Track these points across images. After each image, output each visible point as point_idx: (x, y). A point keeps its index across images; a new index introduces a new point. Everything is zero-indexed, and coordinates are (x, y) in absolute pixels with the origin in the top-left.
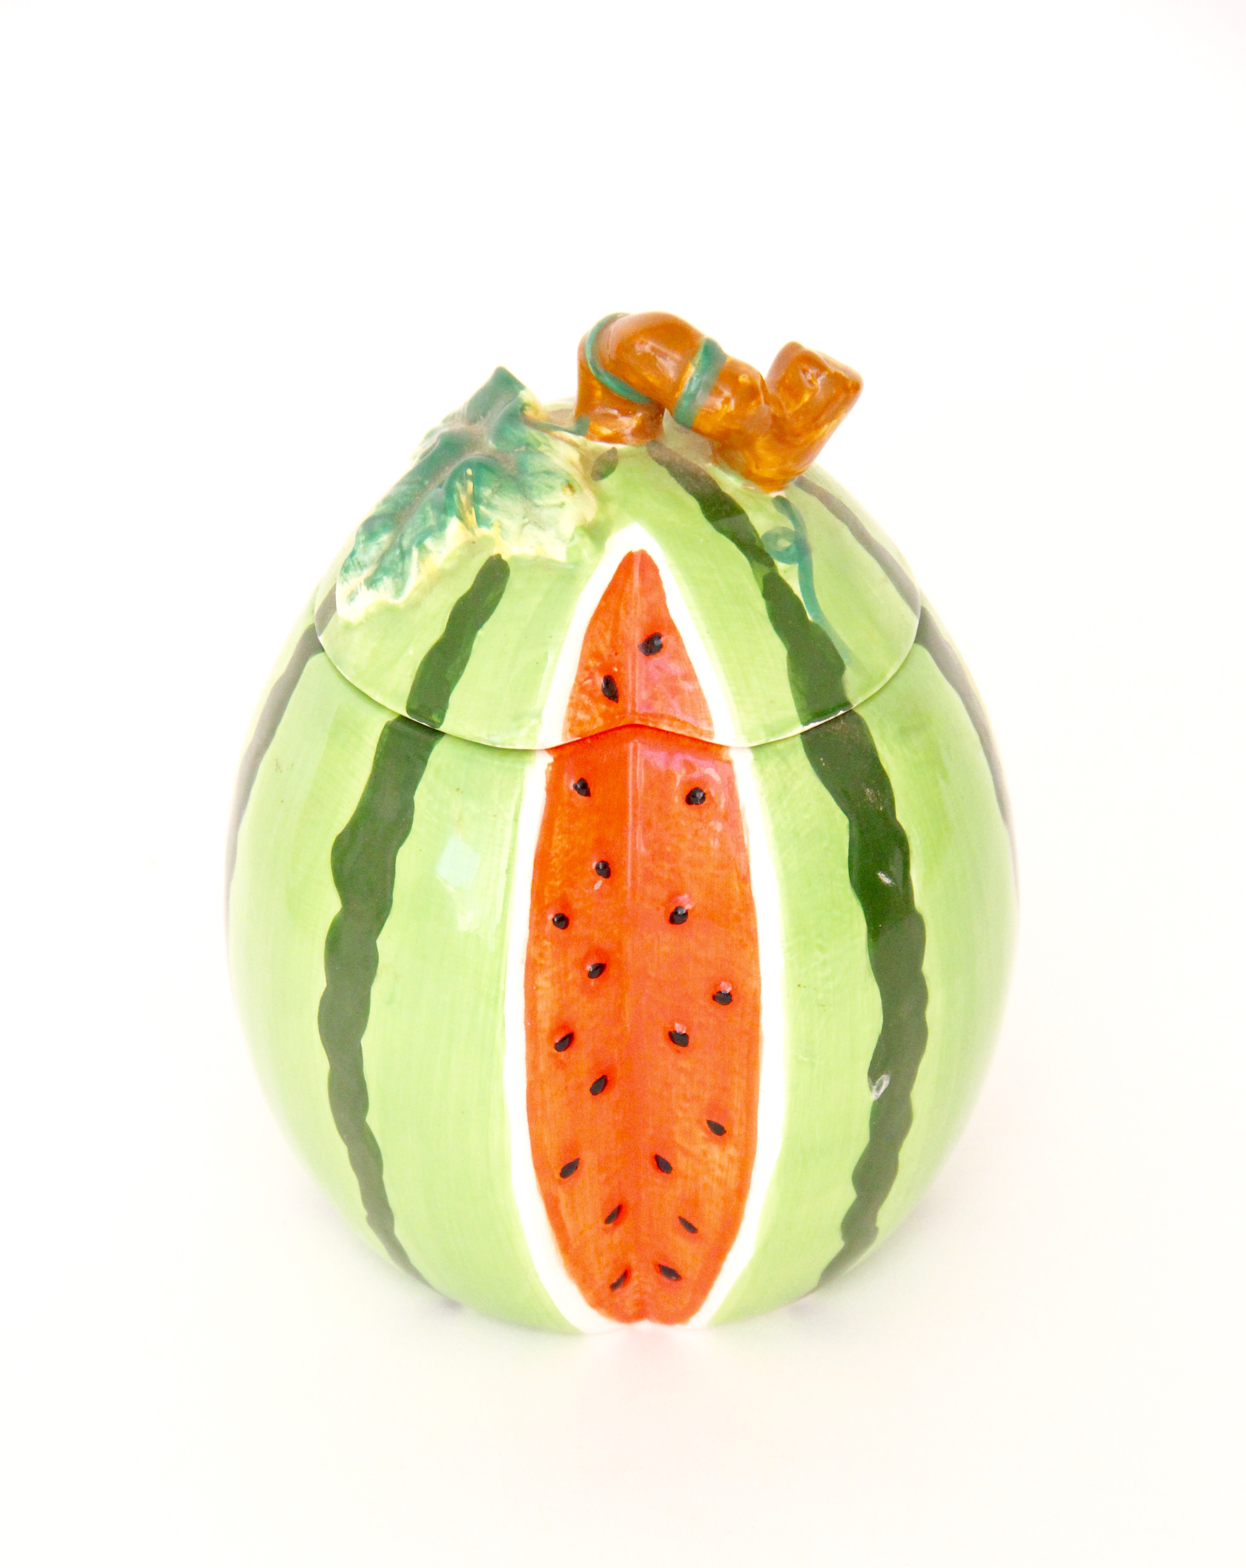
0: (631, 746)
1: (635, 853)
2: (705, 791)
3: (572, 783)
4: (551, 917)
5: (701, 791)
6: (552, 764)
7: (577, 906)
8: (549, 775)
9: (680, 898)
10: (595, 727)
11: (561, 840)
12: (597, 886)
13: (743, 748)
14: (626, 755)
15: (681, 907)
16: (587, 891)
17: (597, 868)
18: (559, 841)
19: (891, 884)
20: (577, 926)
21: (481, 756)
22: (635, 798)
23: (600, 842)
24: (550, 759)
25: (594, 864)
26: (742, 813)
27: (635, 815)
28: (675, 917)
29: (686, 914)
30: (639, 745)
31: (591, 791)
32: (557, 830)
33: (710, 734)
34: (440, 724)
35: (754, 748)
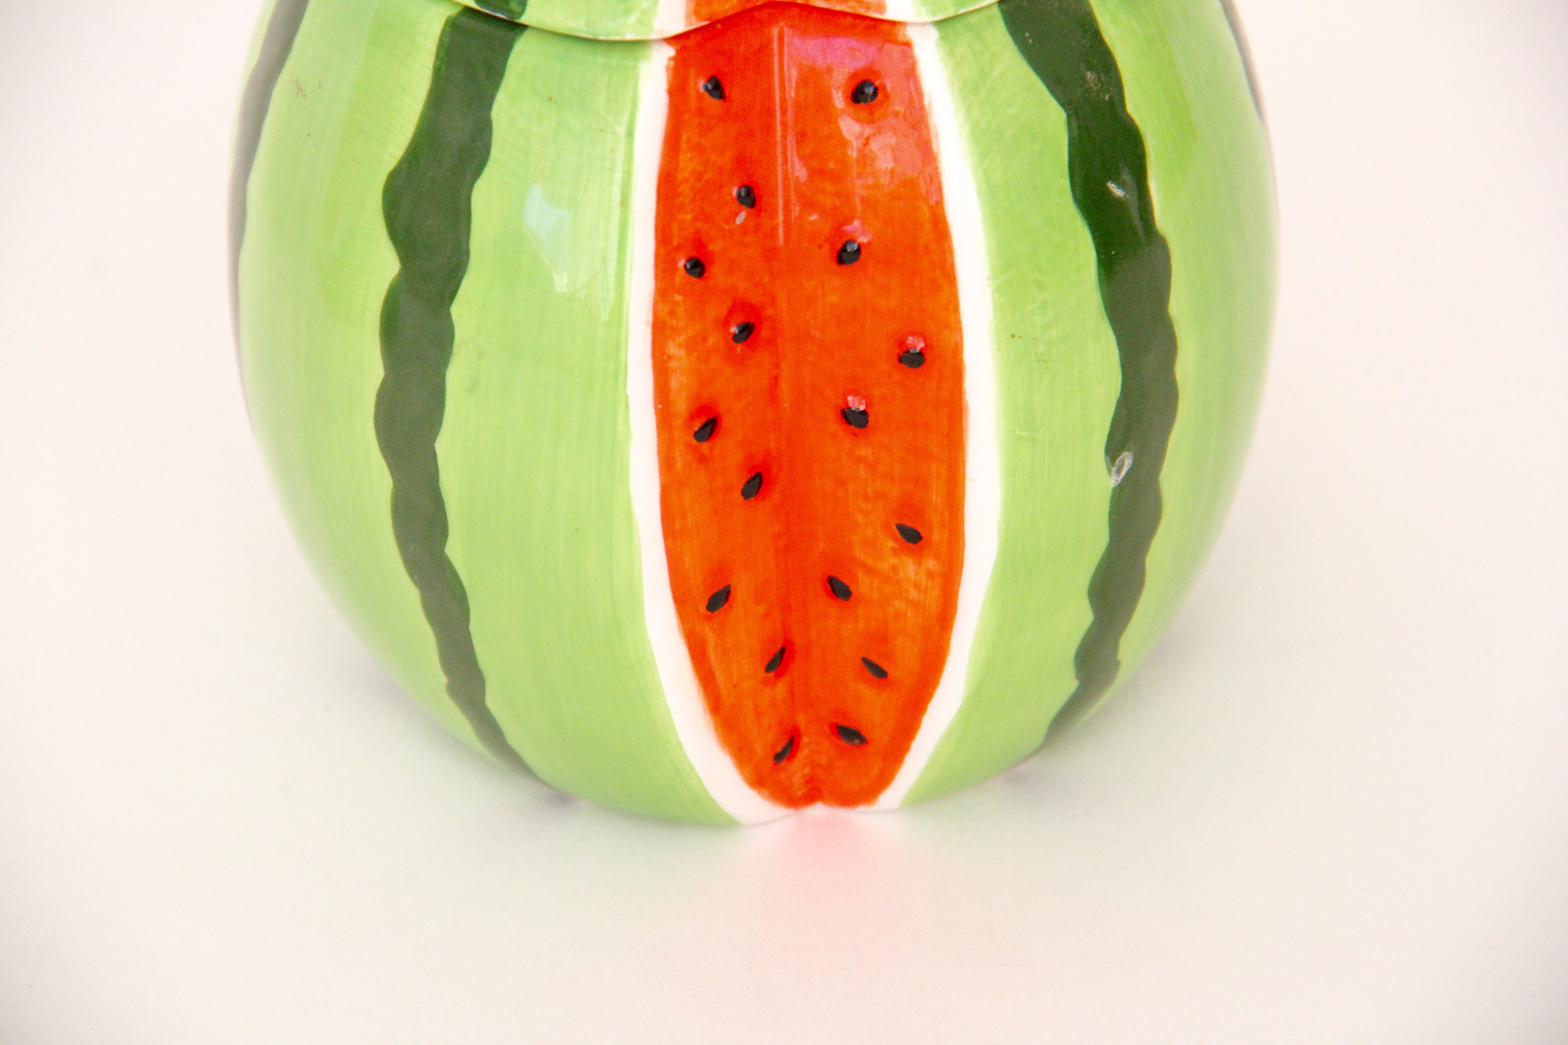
0: (775, 31)
1: (785, 173)
2: (877, 83)
3: (701, 84)
4: (681, 263)
5: (872, 84)
6: (674, 59)
7: (715, 247)
8: (670, 71)
9: (848, 228)
10: (727, 6)
11: (691, 159)
12: (740, 219)
13: (924, 24)
14: (770, 42)
15: (852, 241)
16: (727, 227)
17: (739, 195)
18: (688, 162)
19: (1125, 197)
20: (718, 273)
21: (578, 52)
22: (783, 100)
23: (741, 162)
24: (670, 52)
25: (735, 192)
26: (927, 109)
27: (784, 124)
28: (844, 255)
29: (858, 251)
30: (785, 29)
31: (727, 93)
32: (684, 146)
33: (881, 8)
34: (521, 14)
35: (940, 24)
